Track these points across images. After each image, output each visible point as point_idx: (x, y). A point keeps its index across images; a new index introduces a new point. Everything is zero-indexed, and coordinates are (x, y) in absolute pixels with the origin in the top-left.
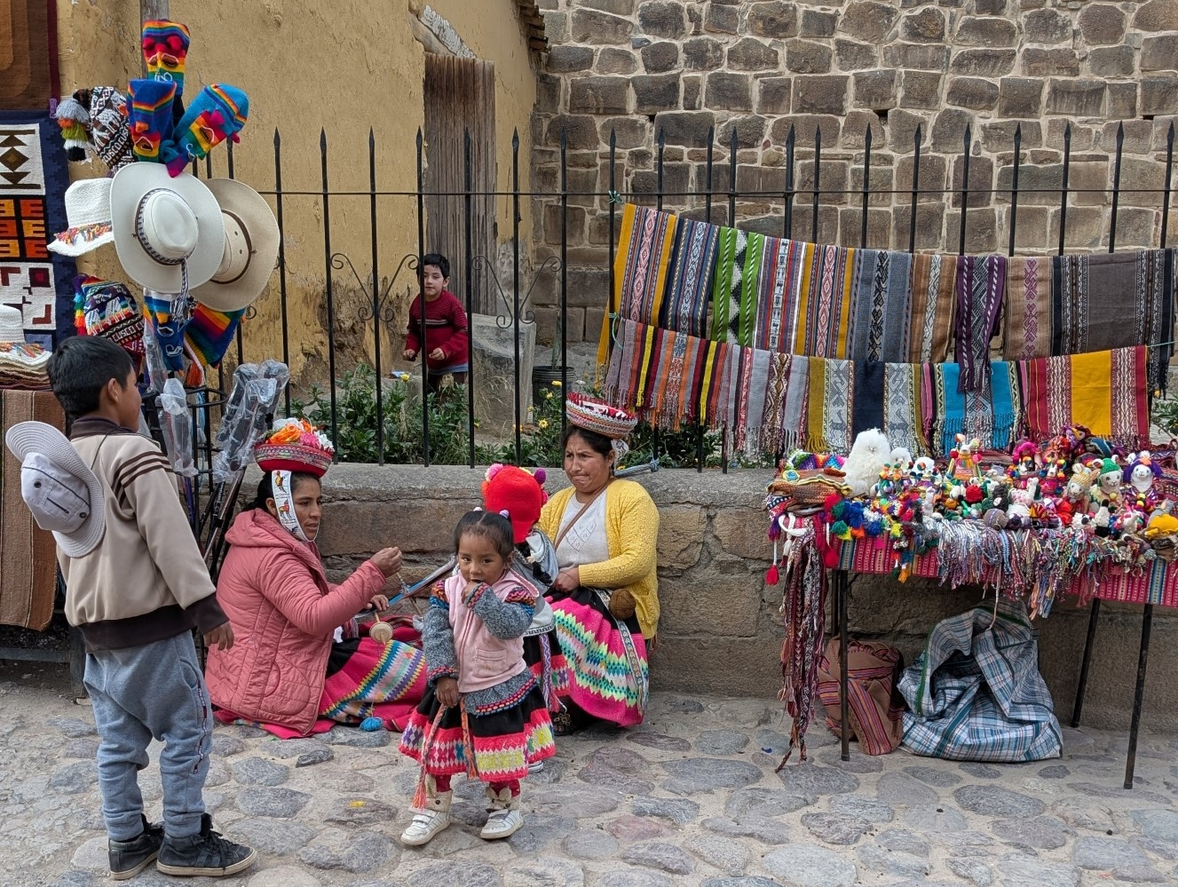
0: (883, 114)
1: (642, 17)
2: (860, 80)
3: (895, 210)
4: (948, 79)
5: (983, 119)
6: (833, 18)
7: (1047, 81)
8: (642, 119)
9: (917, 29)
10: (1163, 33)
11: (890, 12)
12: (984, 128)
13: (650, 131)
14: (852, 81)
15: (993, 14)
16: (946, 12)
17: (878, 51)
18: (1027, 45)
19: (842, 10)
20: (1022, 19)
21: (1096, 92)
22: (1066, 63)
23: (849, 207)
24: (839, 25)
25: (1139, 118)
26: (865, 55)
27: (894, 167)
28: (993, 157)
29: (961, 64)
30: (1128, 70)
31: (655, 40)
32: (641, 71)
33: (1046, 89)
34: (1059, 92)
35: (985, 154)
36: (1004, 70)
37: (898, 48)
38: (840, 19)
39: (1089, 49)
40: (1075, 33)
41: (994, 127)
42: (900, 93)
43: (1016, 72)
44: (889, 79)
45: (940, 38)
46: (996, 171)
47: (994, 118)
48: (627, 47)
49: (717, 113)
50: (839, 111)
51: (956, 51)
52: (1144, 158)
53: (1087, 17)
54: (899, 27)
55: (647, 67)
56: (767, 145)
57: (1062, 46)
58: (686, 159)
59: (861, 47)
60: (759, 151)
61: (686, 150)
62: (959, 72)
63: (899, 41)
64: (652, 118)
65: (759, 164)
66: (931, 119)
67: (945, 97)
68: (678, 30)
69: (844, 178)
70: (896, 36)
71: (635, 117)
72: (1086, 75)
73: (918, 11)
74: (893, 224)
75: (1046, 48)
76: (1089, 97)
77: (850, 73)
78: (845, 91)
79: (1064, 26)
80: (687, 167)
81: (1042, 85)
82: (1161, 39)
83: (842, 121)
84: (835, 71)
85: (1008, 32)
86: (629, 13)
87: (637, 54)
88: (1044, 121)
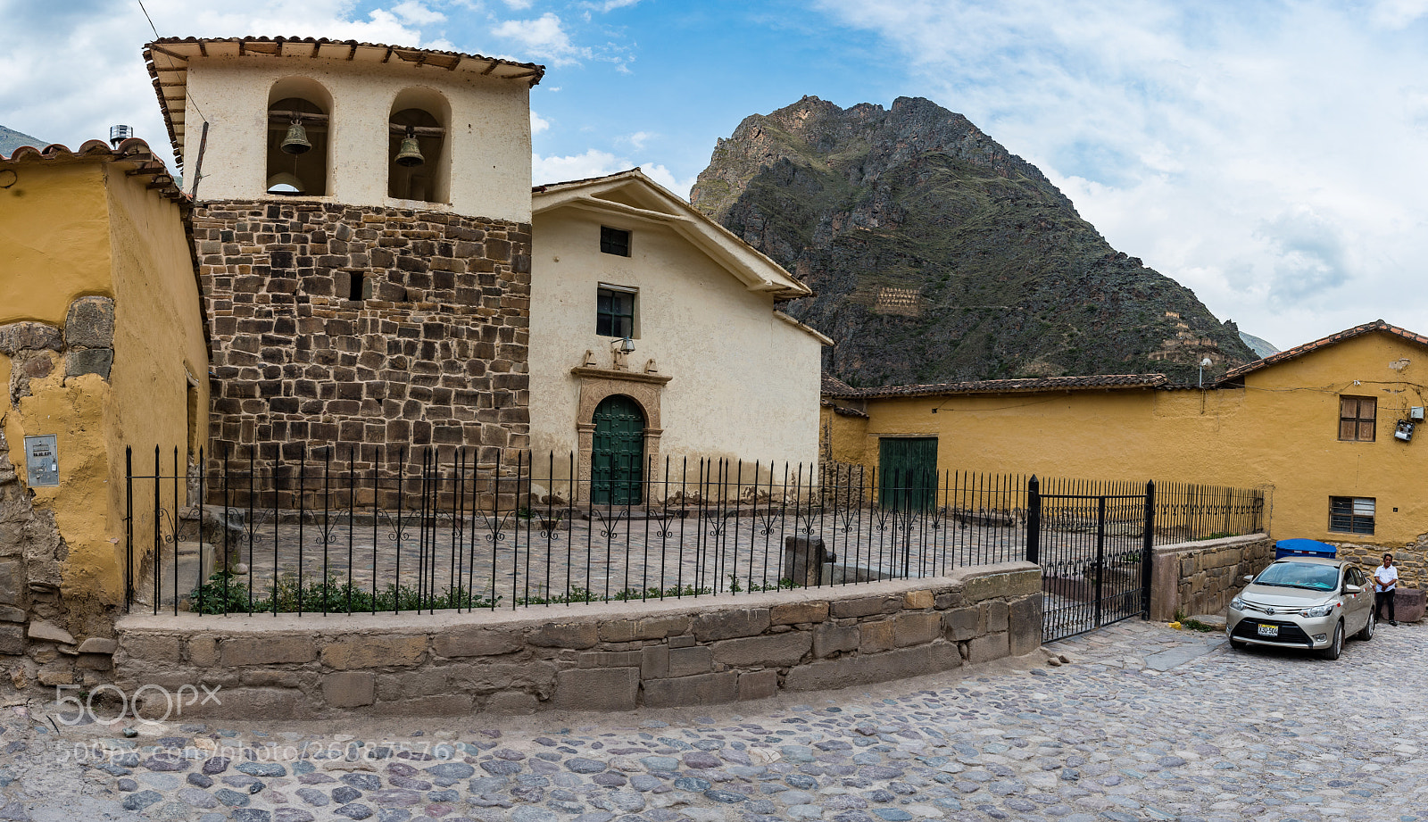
0: (380, 401)
1: (263, 354)
2: (368, 385)
3: (387, 444)
4: (409, 387)
5: (426, 405)
6: (355, 358)
7: (454, 390)
8: (263, 400)
9: (393, 364)
10: (501, 374)
11: (382, 357)
12: (426, 409)
13: (267, 406)
14: (365, 386)
15: (429, 360)
16: (408, 358)
17: (377, 373)
18: (444, 374)
19: (360, 354)
20: (441, 363)
21: (475, 396)
22: (462, 383)
23: (365, 443)
24: (358, 360)
25: (493, 408)
26: (370, 375)
27: (386, 425)
28: (431, 422)
29: (415, 380)
30: (488, 388)
31: (269, 365)
32: (262, 379)
33: (453, 393)
34: (459, 395)
35: (427, 420)
36: (435, 384)
37: (386, 372)
38: (359, 358)
39: (471, 377)
40: (465, 371)
41: (431, 409)
42: (388, 392)
43: (440, 385)
44: (382, 386)
45: (405, 369)
46: (433, 428)
47: (430, 405)
48: (256, 368)
49: (300, 398)
50: (360, 399)
51: (413, 375)
52: (496, 425)
53: (469, 364)
54: (386, 363)
55: (265, 377)
56: (325, 413)
57: (459, 375)
58: (285, 418)
59: (369, 371)
60: (321, 416)
61: (285, 415)
62: (414, 384)
63: (386, 369)
64: (268, 400)
65: (321, 422)
66: (403, 404)
67: (408, 394)
68: (280, 360)
69: (362, 429)
70: (385, 367)
71: (260, 399)
72: (470, 388)
73: (395, 357)
74: (386, 451)
75: (452, 376)
76: (471, 398)
77: (364, 382)
78: (362, 390)
79: (460, 367)
80: (286, 423)
81: (451, 391)
82: (501, 376)
83: (361, 403)
84: (357, 381)
85: (436, 368)
86: (256, 353)
87: (260, 371)
88: (453, 407)
